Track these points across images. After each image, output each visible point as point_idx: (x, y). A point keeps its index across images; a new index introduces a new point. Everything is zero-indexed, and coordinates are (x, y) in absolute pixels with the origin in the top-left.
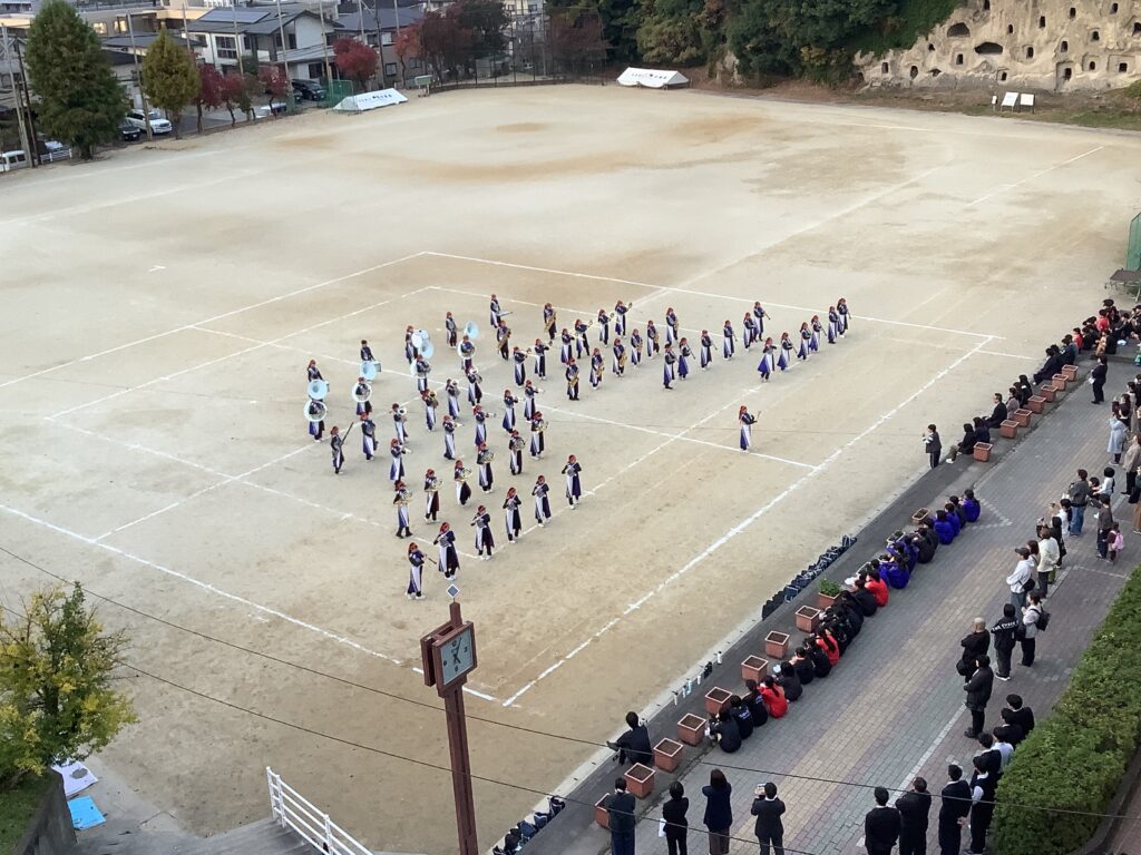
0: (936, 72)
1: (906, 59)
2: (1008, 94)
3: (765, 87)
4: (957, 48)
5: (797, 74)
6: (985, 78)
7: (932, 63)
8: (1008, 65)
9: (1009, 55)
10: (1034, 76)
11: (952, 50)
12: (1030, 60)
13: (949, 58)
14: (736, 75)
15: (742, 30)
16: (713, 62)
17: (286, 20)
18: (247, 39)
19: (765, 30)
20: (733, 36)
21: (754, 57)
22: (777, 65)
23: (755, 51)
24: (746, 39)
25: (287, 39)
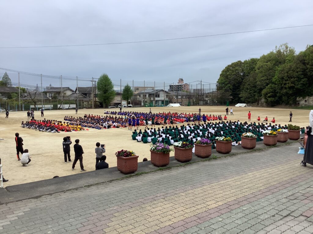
1: (311, 99)
3: (272, 106)
14: (264, 104)
15: (266, 92)
16: (258, 101)
17: (157, 91)
18: (149, 95)
19: (272, 92)
20: (263, 94)
21: (269, 99)
22: (275, 101)
23: (269, 97)
24: (267, 94)
25: (158, 96)
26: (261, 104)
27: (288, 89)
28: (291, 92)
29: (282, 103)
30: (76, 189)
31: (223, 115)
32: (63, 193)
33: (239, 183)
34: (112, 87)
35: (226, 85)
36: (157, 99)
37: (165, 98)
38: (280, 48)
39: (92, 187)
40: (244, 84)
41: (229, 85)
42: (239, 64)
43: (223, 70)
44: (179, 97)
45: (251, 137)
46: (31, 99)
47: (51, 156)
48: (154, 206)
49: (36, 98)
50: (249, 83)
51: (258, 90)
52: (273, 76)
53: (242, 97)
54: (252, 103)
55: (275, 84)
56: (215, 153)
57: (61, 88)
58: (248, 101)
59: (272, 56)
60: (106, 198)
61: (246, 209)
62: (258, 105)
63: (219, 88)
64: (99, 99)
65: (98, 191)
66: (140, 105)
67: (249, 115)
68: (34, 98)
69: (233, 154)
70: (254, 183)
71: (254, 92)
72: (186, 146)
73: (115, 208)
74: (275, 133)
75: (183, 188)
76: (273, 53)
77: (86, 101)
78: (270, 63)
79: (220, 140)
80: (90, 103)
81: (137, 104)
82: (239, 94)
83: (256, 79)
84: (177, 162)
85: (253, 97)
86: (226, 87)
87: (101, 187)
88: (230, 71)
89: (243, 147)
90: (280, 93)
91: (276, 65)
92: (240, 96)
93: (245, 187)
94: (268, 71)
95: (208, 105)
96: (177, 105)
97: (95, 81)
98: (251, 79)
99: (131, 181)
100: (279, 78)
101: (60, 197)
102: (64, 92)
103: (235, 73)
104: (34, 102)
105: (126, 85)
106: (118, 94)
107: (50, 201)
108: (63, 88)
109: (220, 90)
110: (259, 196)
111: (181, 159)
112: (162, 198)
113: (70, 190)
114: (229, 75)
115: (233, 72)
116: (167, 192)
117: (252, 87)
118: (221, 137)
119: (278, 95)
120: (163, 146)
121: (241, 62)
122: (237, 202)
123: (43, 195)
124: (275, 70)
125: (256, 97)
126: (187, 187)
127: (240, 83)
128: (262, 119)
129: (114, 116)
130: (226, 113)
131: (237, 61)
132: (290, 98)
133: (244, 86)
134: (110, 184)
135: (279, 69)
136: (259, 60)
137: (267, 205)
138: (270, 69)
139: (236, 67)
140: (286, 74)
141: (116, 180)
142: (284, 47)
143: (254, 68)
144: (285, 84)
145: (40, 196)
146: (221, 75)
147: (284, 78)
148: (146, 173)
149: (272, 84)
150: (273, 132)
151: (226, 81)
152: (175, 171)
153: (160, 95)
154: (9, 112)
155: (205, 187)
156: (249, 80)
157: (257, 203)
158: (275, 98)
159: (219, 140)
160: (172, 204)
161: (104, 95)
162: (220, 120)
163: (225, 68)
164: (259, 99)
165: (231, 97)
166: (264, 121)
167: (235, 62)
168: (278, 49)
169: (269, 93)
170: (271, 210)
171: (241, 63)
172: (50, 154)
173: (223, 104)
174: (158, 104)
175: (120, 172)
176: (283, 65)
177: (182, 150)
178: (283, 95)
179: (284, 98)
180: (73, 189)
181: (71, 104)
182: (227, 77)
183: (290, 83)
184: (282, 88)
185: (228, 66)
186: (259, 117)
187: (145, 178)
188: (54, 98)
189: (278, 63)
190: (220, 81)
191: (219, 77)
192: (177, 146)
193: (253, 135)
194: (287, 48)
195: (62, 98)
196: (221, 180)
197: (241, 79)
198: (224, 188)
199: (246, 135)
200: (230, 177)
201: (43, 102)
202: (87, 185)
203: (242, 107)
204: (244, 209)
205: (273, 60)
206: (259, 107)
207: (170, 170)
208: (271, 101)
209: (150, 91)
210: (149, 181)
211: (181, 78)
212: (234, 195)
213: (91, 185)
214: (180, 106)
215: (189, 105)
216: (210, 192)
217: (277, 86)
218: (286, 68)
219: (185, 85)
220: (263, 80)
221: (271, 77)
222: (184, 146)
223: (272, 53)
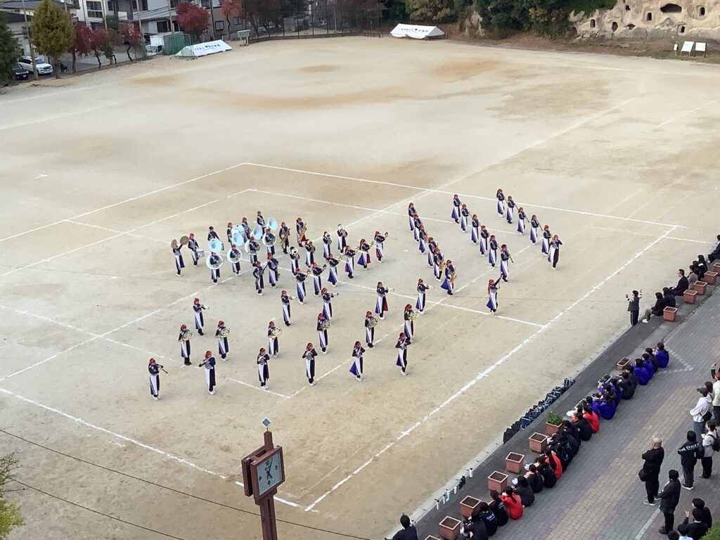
0: (631, 26)
1: (608, 17)
2: (686, 43)
3: (502, 38)
4: (647, 9)
5: (526, 29)
6: (669, 30)
7: (628, 20)
8: (685, 21)
9: (687, 13)
10: (706, 29)
11: (643, 11)
12: (702, 17)
13: (641, 16)
14: (480, 30)
21: (494, 16)
23: (494, 11)
24: (487, 2)
96: (219, 45)
208: (499, 24)
214: (227, 46)
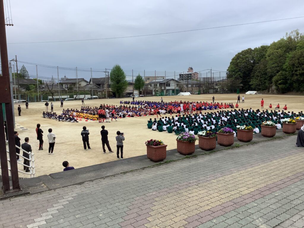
5: (292, 90)
14: (275, 91)
15: (277, 79)
16: (269, 88)
17: (168, 80)
18: (160, 84)
19: (283, 79)
20: (274, 81)
21: (280, 86)
22: (286, 88)
23: (280, 84)
24: (277, 81)
25: (168, 85)
26: (271, 91)
27: (299, 76)
28: (302, 79)
29: (293, 90)
30: (114, 176)
31: (234, 103)
32: (103, 179)
33: (266, 170)
34: (124, 77)
35: (236, 73)
36: (167, 88)
37: (175, 88)
38: (291, 35)
39: (128, 174)
40: (254, 72)
41: (240, 73)
42: (249, 51)
43: (233, 58)
44: (190, 86)
45: (272, 125)
46: (48, 90)
47: (74, 145)
48: (190, 192)
49: (53, 89)
50: (259, 71)
51: (268, 77)
52: (284, 63)
53: (252, 85)
54: (263, 90)
55: (286, 71)
56: (236, 141)
57: (76, 79)
58: (258, 88)
59: (282, 43)
60: (143, 184)
61: (278, 194)
62: (268, 93)
63: (229, 76)
64: (112, 89)
65: (133, 177)
66: (151, 94)
67: (262, 103)
68: (52, 89)
69: (255, 142)
70: (280, 170)
71: (265, 80)
72: (210, 135)
73: (154, 194)
74: (295, 122)
75: (213, 175)
76: (284, 39)
77: (100, 91)
78: (281, 50)
79: (242, 129)
80: (103, 93)
81: (148, 93)
82: (250, 82)
83: (266, 67)
84: (202, 150)
85: (263, 84)
86: (237, 74)
87: (136, 174)
88: (240, 59)
89: (262, 135)
90: (291, 80)
91: (287, 52)
92: (251, 83)
93: (273, 174)
94: (279, 58)
95: (218, 94)
96: (188, 94)
97: (108, 72)
98: (262, 66)
99: (161, 168)
100: (289, 65)
101: (101, 183)
102: (80, 83)
103: (245, 61)
104: (51, 93)
105: (137, 75)
106: (130, 84)
107: (93, 186)
108: (78, 79)
109: (231, 77)
110: (288, 182)
111: (205, 147)
112: (195, 185)
113: (109, 176)
114: (239, 62)
115: (243, 60)
116: (199, 179)
117: (263, 74)
118: (242, 126)
119: (289, 82)
120: (189, 136)
121: (251, 49)
122: (268, 188)
123: (85, 182)
124: (286, 57)
125: (267, 84)
126: (216, 174)
127: (250, 70)
128: (274, 107)
129: (128, 106)
130: (237, 101)
131: (247, 49)
132: (301, 85)
133: (254, 74)
134: (143, 171)
135: (289, 55)
136: (269, 47)
137: (298, 192)
138: (281, 56)
139: (246, 55)
140: (297, 61)
141: (148, 167)
142: (295, 34)
143: (264, 55)
144: (296, 71)
145: (83, 183)
146: (231, 63)
147: (294, 65)
148: (174, 161)
149: (283, 71)
150: (293, 120)
151: (236, 69)
152: (202, 159)
153: (171, 84)
154: (29, 103)
155: (233, 174)
156: (260, 68)
157: (287, 189)
158: (286, 85)
159: (240, 129)
160: (206, 191)
161: (117, 85)
162: (231, 108)
163: (235, 56)
164: (269, 86)
165: (242, 85)
166: (276, 108)
167: (245, 49)
168: (288, 36)
169: (280, 80)
170: (302, 196)
171: (251, 51)
172: (73, 143)
173: (233, 92)
174: (169, 93)
175: (150, 160)
176: (294, 52)
177: (207, 139)
178: (294, 82)
179: (295, 85)
180: (111, 176)
181: (86, 94)
182: (237, 65)
183: (301, 69)
184: (293, 75)
185: (239, 54)
186: (271, 104)
187: (175, 166)
188: (70, 89)
189: (289, 49)
190: (230, 69)
191: (229, 65)
192: (202, 135)
193: (273, 123)
194: (298, 34)
195: (77, 89)
196: (248, 167)
197: (251, 66)
198: (252, 174)
199: (267, 123)
200: (257, 165)
201: (60, 93)
202: (122, 172)
203: (253, 95)
204: (276, 195)
205: (284, 47)
206: (270, 94)
207: (197, 158)
208: (282, 89)
209: (161, 80)
210: (179, 168)
211: (191, 67)
212: (263, 182)
213: (126, 172)
214: (190, 94)
215: (199, 93)
216: (240, 179)
217: (287, 72)
218: (297, 54)
219: (195, 73)
220: (273, 67)
221: (281, 64)
222: (208, 135)
223: (282, 40)
